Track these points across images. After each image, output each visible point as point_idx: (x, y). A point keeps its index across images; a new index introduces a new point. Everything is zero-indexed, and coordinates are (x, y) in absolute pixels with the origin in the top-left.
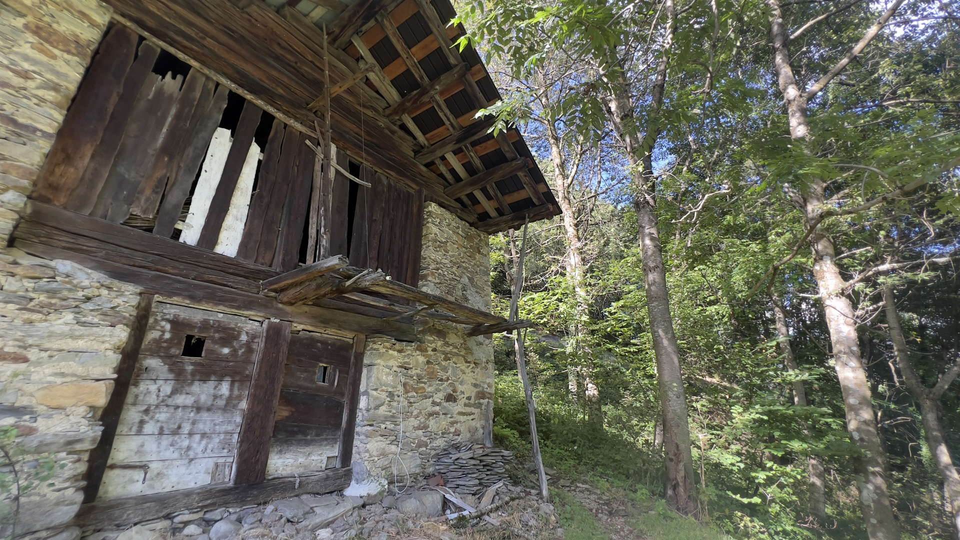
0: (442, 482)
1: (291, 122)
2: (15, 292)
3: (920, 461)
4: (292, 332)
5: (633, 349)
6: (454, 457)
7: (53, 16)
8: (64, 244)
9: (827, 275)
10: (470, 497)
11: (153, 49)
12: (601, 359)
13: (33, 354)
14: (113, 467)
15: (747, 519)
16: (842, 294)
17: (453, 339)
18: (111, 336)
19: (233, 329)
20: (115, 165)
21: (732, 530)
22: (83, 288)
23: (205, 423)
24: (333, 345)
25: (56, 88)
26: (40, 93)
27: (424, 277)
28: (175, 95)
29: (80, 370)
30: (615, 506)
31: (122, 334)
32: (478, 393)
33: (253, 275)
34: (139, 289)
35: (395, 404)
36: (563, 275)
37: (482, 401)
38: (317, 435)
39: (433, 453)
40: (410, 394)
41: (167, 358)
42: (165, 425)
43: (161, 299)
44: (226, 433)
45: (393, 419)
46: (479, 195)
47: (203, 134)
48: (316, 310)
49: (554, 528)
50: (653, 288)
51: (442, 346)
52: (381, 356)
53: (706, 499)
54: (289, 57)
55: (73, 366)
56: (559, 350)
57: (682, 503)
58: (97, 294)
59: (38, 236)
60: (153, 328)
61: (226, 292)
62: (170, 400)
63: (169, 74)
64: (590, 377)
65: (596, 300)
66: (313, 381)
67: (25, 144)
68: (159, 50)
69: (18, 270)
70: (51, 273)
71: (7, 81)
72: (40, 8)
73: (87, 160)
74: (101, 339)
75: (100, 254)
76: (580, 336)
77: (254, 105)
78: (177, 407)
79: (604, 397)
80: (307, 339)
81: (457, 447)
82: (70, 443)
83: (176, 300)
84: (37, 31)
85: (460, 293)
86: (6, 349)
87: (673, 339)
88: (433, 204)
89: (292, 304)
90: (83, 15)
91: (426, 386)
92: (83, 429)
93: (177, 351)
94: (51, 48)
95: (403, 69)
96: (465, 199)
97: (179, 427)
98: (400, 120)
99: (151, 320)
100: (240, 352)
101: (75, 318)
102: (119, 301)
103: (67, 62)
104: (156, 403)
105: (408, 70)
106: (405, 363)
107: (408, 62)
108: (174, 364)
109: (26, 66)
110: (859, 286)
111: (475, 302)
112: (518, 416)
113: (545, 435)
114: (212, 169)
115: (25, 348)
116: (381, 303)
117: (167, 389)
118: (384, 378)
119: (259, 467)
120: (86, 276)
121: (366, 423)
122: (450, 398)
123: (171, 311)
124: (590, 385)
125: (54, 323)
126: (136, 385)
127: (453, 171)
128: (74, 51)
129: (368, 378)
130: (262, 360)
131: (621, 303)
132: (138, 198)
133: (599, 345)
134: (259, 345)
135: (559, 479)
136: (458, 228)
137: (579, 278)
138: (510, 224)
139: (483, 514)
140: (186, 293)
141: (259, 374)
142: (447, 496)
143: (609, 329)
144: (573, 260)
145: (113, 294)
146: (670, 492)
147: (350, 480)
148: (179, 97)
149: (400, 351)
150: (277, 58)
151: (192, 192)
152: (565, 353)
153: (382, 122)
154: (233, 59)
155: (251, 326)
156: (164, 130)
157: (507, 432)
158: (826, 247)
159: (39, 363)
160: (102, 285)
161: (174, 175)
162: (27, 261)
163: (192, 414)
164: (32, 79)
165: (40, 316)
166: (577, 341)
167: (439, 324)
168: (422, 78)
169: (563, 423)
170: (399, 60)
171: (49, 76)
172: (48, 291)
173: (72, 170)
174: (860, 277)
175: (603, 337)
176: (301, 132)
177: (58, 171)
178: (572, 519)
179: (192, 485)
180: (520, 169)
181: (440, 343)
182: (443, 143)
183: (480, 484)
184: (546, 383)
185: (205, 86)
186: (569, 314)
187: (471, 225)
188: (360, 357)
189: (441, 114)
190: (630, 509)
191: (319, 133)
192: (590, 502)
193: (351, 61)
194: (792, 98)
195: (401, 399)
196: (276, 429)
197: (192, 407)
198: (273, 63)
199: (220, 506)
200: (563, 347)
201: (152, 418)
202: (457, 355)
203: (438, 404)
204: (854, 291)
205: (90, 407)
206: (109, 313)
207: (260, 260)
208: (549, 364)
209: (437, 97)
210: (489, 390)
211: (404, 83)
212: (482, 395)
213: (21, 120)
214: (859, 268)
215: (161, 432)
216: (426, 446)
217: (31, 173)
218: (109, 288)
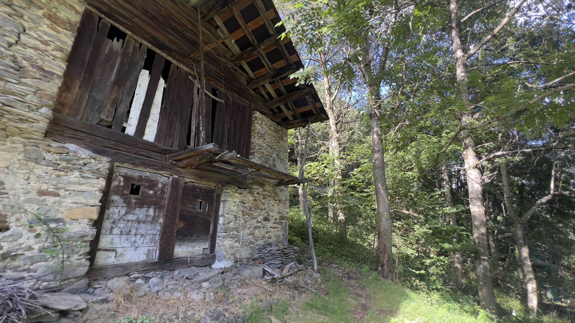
0: (262, 262)
1: (181, 66)
2: (51, 161)
3: (514, 257)
4: (184, 183)
5: (365, 195)
6: (268, 249)
7: (57, 9)
8: (70, 135)
9: (469, 157)
10: (277, 269)
11: (106, 24)
12: (347, 200)
13: (62, 192)
14: (99, 250)
15: (417, 281)
16: (476, 167)
17: (268, 187)
18: (97, 184)
19: (154, 181)
20: (91, 92)
21: (409, 286)
22: (83, 159)
23: (142, 229)
24: (204, 190)
25: (61, 50)
26: (54, 53)
27: (253, 154)
28: (119, 51)
29: (84, 201)
30: (351, 275)
31: (102, 183)
32: (281, 217)
33: (164, 152)
34: (109, 159)
35: (238, 222)
36: (328, 152)
37: (282, 221)
38: (198, 237)
39: (257, 247)
40: (245, 217)
41: (122, 195)
42: (123, 230)
43: (118, 164)
44: (153, 234)
45: (237, 229)
46: (283, 107)
47: (135, 73)
48: (196, 171)
49: (320, 284)
50: (377, 162)
51: (262, 192)
52: (230, 196)
53: (398, 271)
54: (178, 27)
55: (81, 199)
56: (325, 194)
57: (385, 274)
58: (89, 162)
59: (57, 131)
60: (115, 180)
61: (151, 161)
62: (125, 217)
63: (115, 39)
64: (341, 209)
65: (345, 167)
66: (195, 209)
67: (49, 82)
68: (110, 25)
69: (51, 149)
70: (67, 151)
71: (37, 47)
72: (50, 4)
73: (77, 88)
74: (93, 185)
75: (87, 141)
76: (336, 187)
77: (161, 56)
78: (128, 221)
79: (348, 221)
80: (191, 186)
81: (270, 245)
82: (82, 237)
83: (126, 165)
84: (49, 17)
85: (271, 163)
86: (49, 190)
87: (386, 189)
88: (258, 113)
89: (184, 168)
90: (72, 7)
91: (253, 213)
92: (88, 230)
93: (127, 192)
94: (57, 27)
95: (243, 35)
96: (276, 110)
97: (130, 231)
98: (240, 63)
99: (114, 176)
100: (158, 193)
101: (80, 174)
102: (100, 165)
103: (66, 35)
104: (118, 218)
105: (245, 36)
106: (243, 200)
107: (245, 31)
108: (126, 198)
109: (46, 38)
110: (485, 163)
111: (280, 167)
112: (301, 230)
113: (316, 240)
114: (140, 93)
115: (58, 189)
116: (231, 168)
117: (123, 211)
118: (232, 208)
119: (170, 252)
120: (83, 153)
121: (223, 231)
122: (266, 219)
123: (123, 171)
124: (341, 214)
125: (70, 177)
126: (108, 209)
127: (268, 93)
128: (69, 28)
129: (224, 208)
130: (170, 198)
131: (360, 169)
132: (104, 110)
133: (346, 192)
134: (168, 189)
135: (323, 262)
136: (271, 126)
137: (337, 155)
138: (300, 124)
139: (284, 277)
140: (131, 162)
141: (168, 204)
142: (265, 269)
143: (352, 184)
144: (333, 144)
145: (97, 162)
146: (380, 268)
147: (215, 260)
148: (122, 52)
149: (240, 194)
150: (173, 28)
151: (130, 106)
152: (327, 196)
153: (230, 65)
154: (149, 30)
155: (164, 179)
156: (115, 71)
157: (295, 238)
158: (470, 142)
159: (65, 197)
160: (91, 157)
161: (121, 97)
162: (54, 144)
163: (136, 225)
164: (50, 45)
165: (64, 173)
166: (334, 190)
167: (261, 179)
168: (253, 41)
169: (325, 234)
170: (240, 30)
171: (58, 43)
172: (66, 160)
173: (70, 95)
174: (486, 158)
175: (349, 187)
176: (186, 71)
177: (64, 95)
178: (329, 280)
179: (137, 260)
180: (307, 94)
181: (261, 190)
182: (264, 77)
183: (282, 263)
184: (316, 213)
185: (134, 46)
186: (331, 175)
187: (278, 124)
188: (219, 196)
189: (263, 62)
190: (359, 276)
191: (196, 72)
192: (339, 273)
193: (213, 30)
194: (459, 57)
195: (241, 219)
196: (178, 233)
197: (136, 221)
198: (170, 31)
199: (152, 271)
200: (326, 193)
201: (117, 226)
202: (270, 196)
203: (260, 222)
204: (482, 166)
205: (90, 219)
206: (96, 172)
207: (167, 144)
208: (317, 202)
209: (262, 52)
210: (286, 215)
211: (243, 43)
212: (282, 218)
213: (46, 69)
214: (486, 153)
215: (121, 233)
216: (254, 244)
217: (53, 98)
218: (94, 159)
